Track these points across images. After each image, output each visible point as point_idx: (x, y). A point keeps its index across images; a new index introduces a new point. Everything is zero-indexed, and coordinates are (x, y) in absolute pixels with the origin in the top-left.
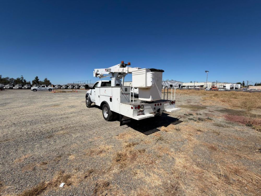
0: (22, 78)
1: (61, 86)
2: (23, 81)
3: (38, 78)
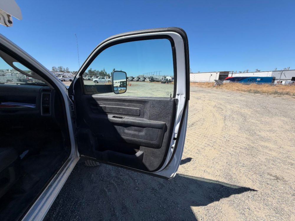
0: (104, 70)
1: (133, 78)
2: (105, 73)
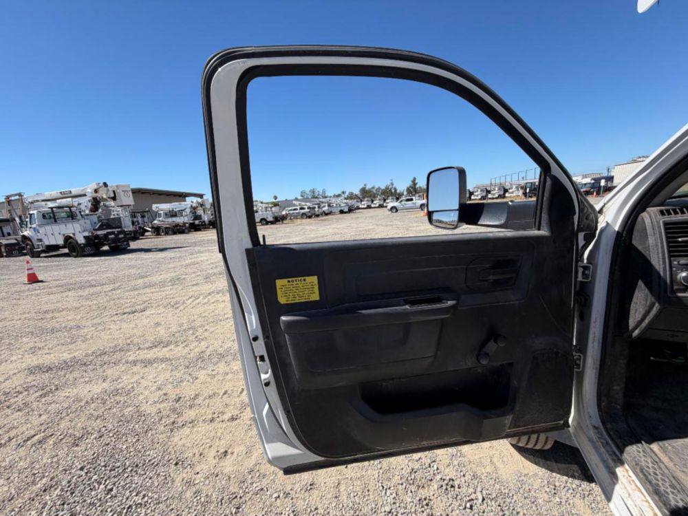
0: (392, 184)
2: (393, 191)
3: (416, 182)
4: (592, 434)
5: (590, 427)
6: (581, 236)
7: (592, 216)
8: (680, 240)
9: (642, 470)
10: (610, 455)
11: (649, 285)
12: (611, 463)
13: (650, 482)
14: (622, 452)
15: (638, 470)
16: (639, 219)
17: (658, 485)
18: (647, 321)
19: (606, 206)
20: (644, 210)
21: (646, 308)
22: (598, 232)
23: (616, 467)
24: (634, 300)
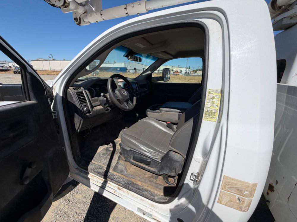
4: (77, 171)
5: (75, 170)
6: (49, 99)
7: (50, 91)
8: (81, 98)
9: (93, 171)
10: (84, 173)
11: (78, 114)
12: (85, 176)
13: (96, 172)
14: (87, 170)
15: (92, 171)
16: (68, 91)
17: (98, 171)
18: (81, 126)
19: (54, 86)
20: (68, 88)
21: (80, 122)
22: (54, 97)
23: (88, 176)
24: (75, 120)
